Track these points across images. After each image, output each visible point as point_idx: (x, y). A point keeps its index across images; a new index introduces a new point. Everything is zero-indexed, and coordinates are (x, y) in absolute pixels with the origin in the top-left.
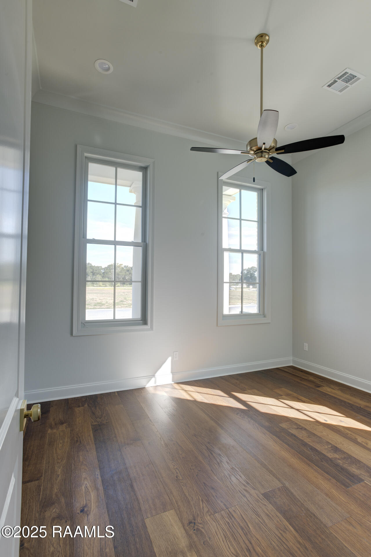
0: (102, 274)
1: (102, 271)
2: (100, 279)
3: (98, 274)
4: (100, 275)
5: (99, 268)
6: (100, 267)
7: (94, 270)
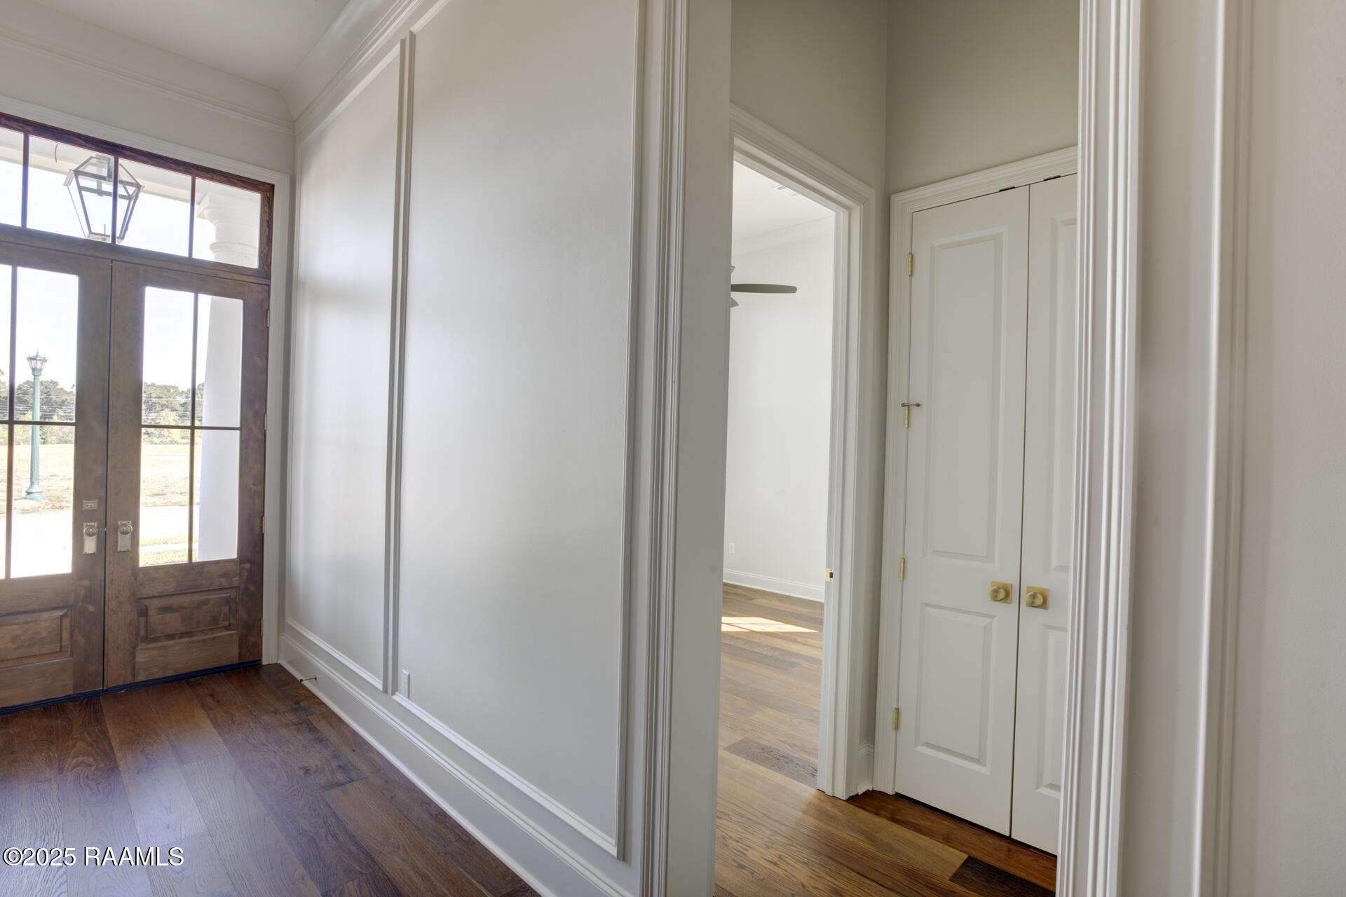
0: (179, 408)
1: (178, 398)
2: (172, 421)
3: (164, 407)
4: (173, 410)
5: (169, 391)
6: (173, 388)
7: (153, 395)
